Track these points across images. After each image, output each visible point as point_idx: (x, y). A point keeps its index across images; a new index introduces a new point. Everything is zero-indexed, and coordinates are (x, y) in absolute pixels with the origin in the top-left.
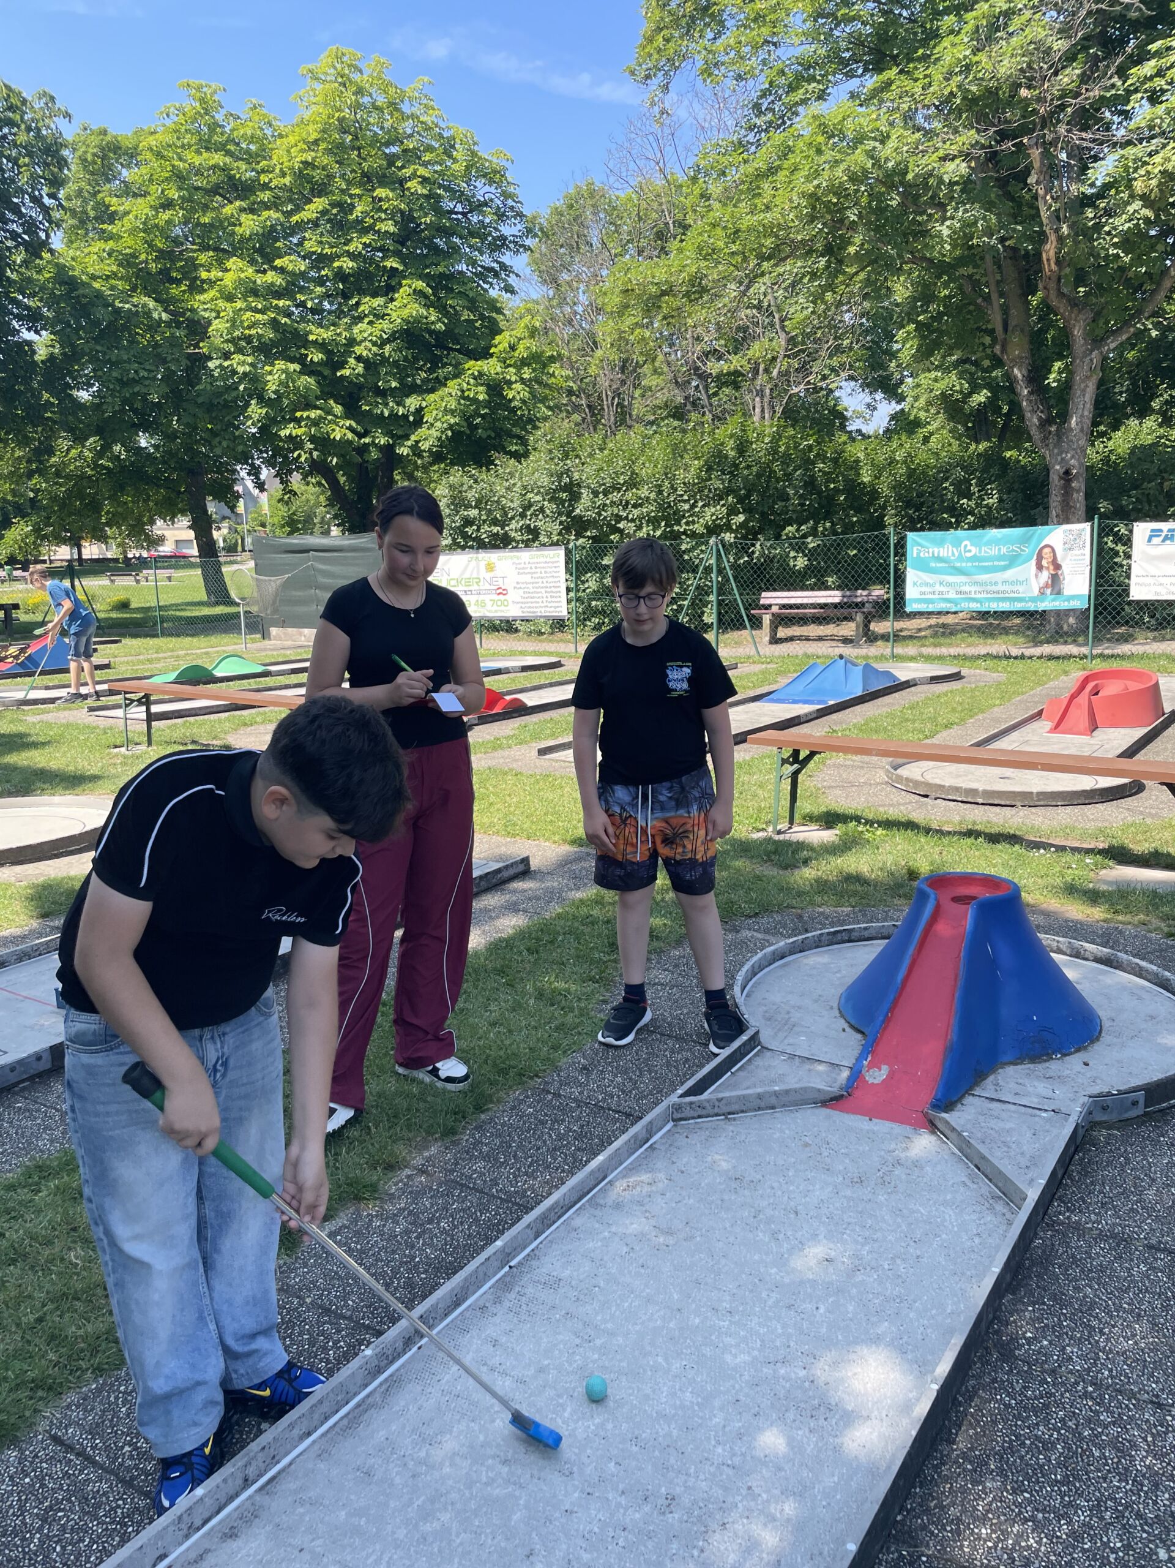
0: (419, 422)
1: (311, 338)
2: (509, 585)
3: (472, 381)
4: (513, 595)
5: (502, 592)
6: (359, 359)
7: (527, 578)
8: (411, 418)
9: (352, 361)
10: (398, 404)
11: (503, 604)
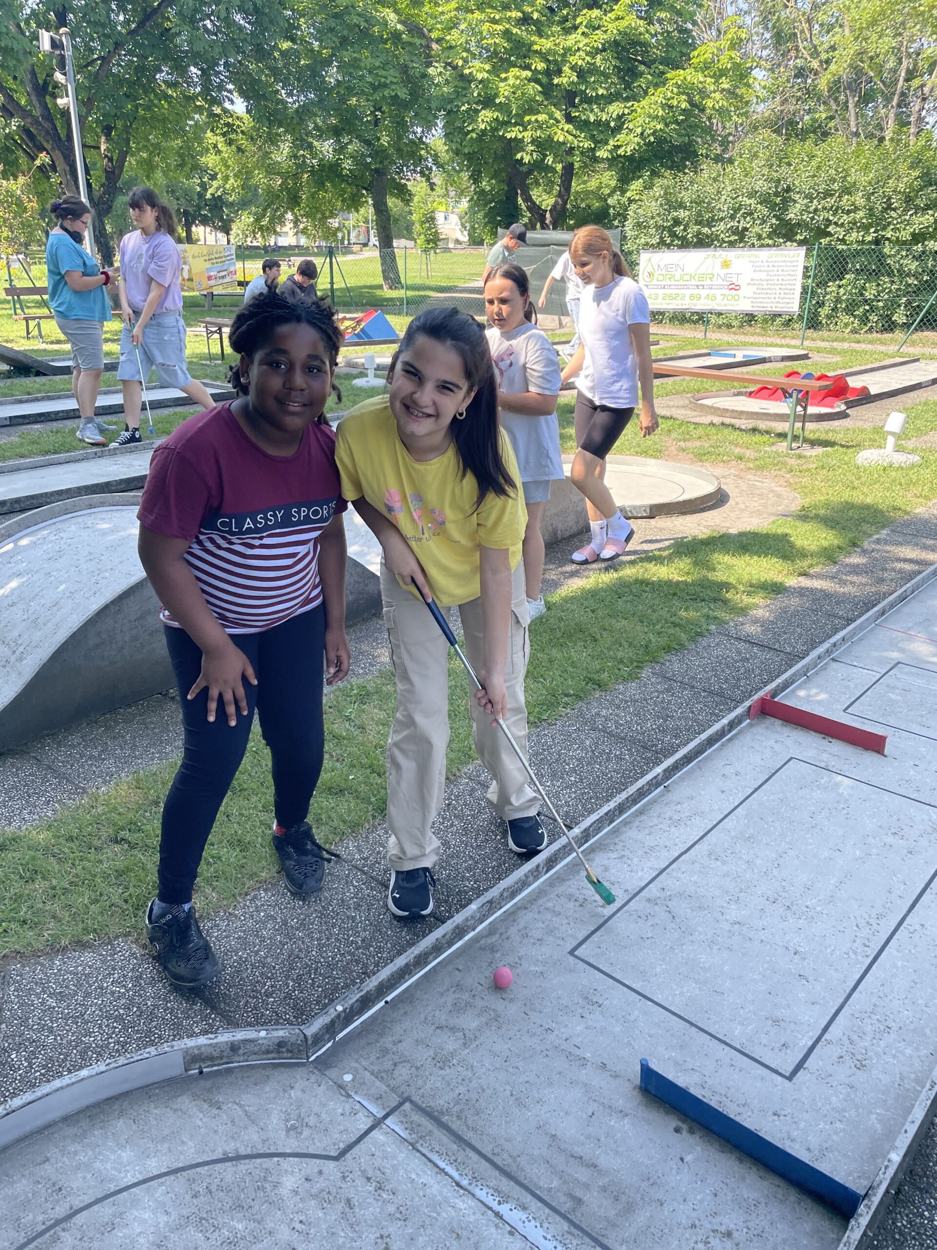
0: (618, 129)
1: (536, 47)
2: (742, 281)
3: (675, 90)
4: (746, 290)
5: (734, 287)
6: (572, 68)
7: (763, 276)
8: (612, 124)
9: (566, 69)
10: (602, 110)
11: (733, 298)
